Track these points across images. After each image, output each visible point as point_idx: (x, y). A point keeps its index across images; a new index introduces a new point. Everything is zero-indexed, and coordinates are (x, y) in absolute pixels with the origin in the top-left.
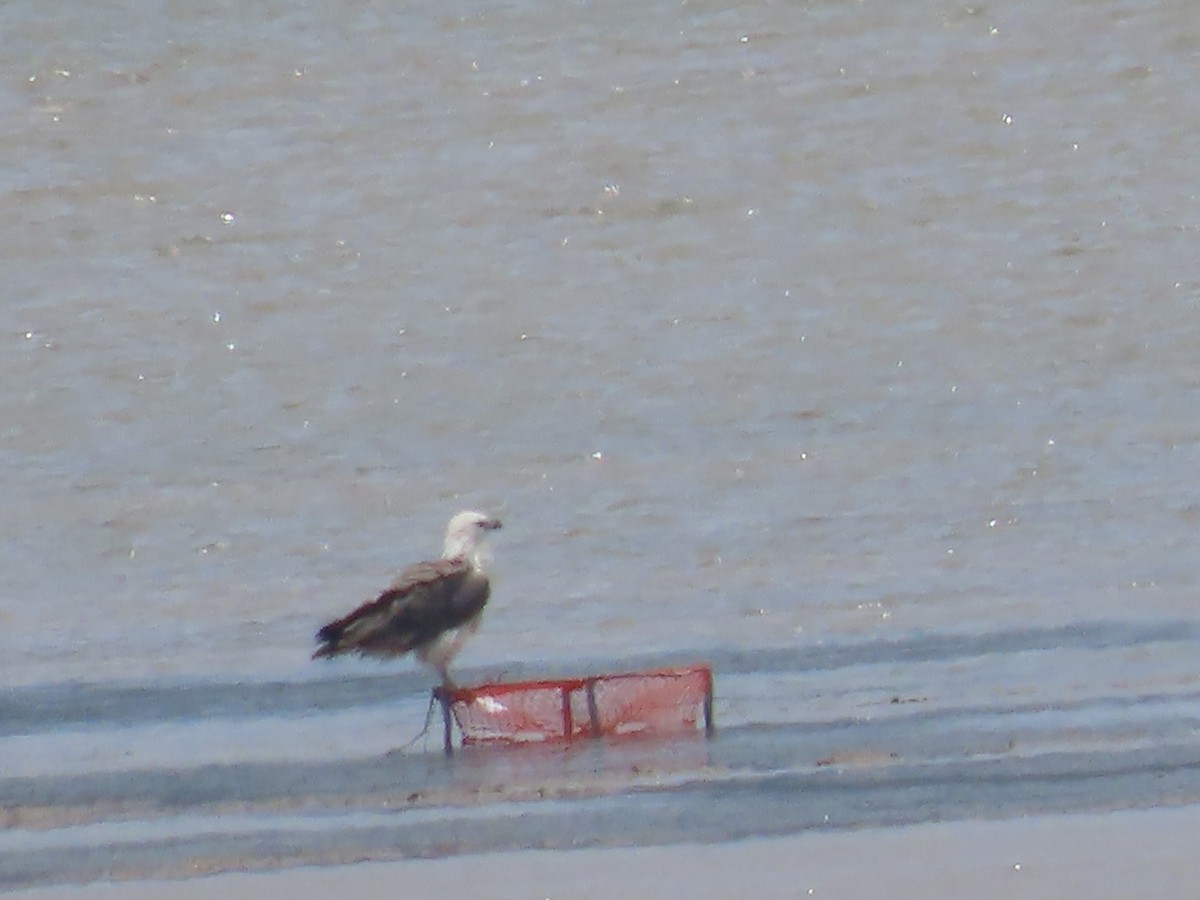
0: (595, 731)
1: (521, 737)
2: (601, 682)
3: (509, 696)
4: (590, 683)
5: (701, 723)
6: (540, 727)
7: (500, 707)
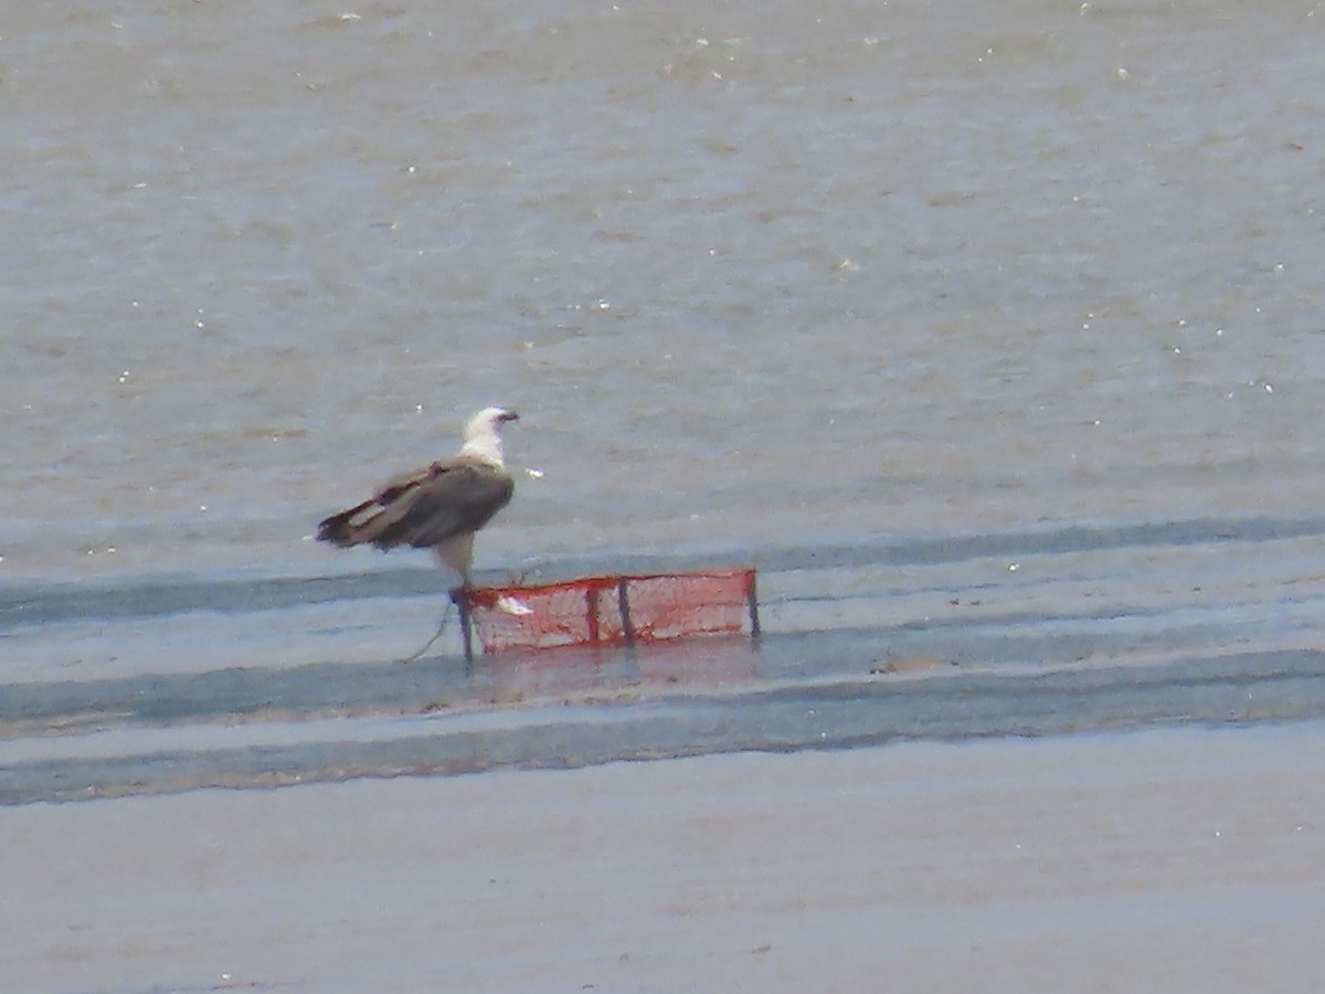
0: (629, 638)
1: (546, 641)
2: (633, 582)
3: (534, 598)
4: (622, 582)
5: (747, 628)
6: (565, 630)
7: (525, 610)
